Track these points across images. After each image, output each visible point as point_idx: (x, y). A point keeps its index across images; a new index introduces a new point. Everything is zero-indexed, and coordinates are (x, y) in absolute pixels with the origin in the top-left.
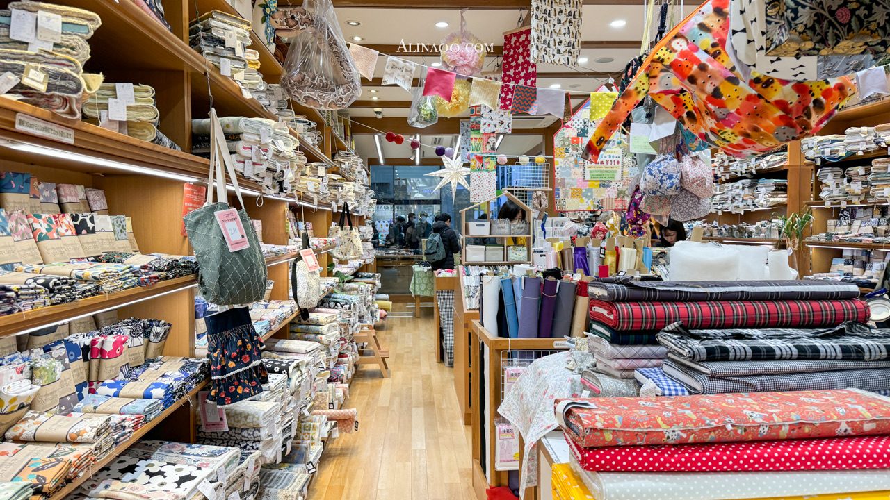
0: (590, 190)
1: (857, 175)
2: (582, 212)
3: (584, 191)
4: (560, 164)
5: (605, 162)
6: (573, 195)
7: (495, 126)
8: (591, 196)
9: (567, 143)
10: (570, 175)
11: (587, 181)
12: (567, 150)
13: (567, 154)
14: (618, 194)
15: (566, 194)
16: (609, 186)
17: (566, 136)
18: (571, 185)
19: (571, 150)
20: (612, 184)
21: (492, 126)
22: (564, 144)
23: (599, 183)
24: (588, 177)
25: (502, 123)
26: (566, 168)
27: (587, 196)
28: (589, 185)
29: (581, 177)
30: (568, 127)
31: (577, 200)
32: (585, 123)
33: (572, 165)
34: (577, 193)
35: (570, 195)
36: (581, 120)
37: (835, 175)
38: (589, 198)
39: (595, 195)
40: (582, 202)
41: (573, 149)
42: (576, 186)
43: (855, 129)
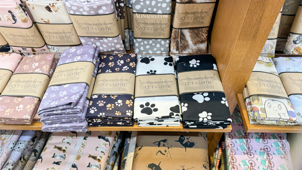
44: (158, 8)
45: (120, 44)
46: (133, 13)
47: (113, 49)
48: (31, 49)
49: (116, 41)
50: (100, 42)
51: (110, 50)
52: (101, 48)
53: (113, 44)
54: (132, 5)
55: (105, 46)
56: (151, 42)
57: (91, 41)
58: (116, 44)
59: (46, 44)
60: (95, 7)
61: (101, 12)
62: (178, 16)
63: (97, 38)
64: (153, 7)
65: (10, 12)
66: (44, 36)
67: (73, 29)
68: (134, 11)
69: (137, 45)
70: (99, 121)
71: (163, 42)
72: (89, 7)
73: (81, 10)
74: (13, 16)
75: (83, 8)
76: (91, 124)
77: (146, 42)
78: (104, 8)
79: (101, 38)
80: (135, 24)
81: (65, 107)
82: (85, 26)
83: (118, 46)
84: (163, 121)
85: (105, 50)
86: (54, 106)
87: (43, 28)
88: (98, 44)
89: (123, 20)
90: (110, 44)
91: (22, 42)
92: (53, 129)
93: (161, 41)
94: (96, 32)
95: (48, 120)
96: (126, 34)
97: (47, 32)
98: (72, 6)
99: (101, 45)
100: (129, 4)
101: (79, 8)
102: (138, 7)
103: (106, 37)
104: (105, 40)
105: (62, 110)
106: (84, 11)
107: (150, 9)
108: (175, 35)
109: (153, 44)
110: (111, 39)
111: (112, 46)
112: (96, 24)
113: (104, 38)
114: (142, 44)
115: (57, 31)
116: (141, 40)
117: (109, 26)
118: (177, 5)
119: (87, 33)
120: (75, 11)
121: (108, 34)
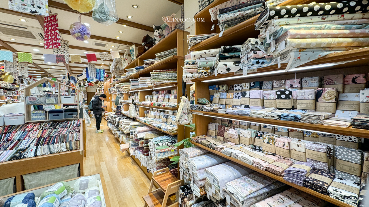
44: (352, 160)
45: (326, 167)
46: (337, 159)
47: (322, 168)
48: (283, 157)
49: (324, 165)
50: (316, 164)
51: (320, 168)
52: (316, 166)
53: (322, 166)
54: (336, 156)
55: (318, 166)
56: (346, 175)
57: (311, 162)
58: (324, 166)
59: (290, 158)
60: (318, 148)
61: (320, 151)
62: (365, 166)
63: (315, 161)
64: (349, 159)
65: (284, 143)
66: (291, 155)
67: (305, 155)
68: (337, 158)
69: (337, 173)
70: (309, 184)
71: (355, 177)
72: (315, 147)
73: (312, 148)
74: (284, 144)
75: (312, 147)
76: (305, 185)
77: (343, 174)
78: (322, 150)
79: (317, 161)
80: (337, 164)
81: (296, 172)
82: (311, 154)
83: (325, 168)
84: (345, 199)
85: (318, 168)
86: (293, 170)
87: (292, 151)
88: (315, 164)
89: (330, 160)
90: (321, 166)
91: (281, 153)
92: (288, 179)
93: (354, 176)
94: (315, 158)
95: (287, 175)
96: (331, 168)
97: (293, 153)
98: (308, 146)
99: (316, 165)
100: (335, 155)
101: (311, 147)
102: (340, 157)
103: (319, 162)
104: (319, 163)
105: (295, 173)
106: (313, 148)
107: (347, 159)
108: (364, 176)
109: (348, 176)
110: (322, 163)
111: (322, 167)
112: (316, 155)
113: (318, 162)
114: (340, 174)
115: (298, 154)
116: (340, 172)
117: (322, 157)
118: (365, 161)
119: (311, 157)
120: (309, 148)
121: (321, 160)
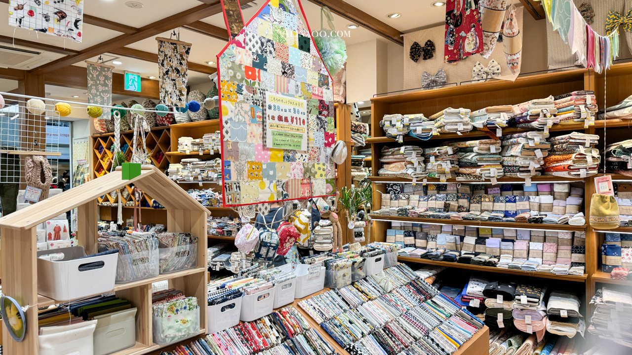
0: (272, 166)
1: (446, 153)
2: (260, 205)
3: (264, 167)
4: (230, 115)
5: (289, 119)
6: (252, 176)
7: (47, 18)
8: (274, 176)
9: (239, 76)
10: (245, 138)
11: (268, 149)
12: (239, 91)
13: (241, 97)
14: (305, 173)
15: (240, 173)
16: (294, 160)
17: (237, 62)
18: (248, 155)
19: (245, 92)
20: (298, 155)
21: (38, 17)
22: (235, 76)
23: (281, 154)
24: (269, 144)
25: (62, 16)
26: (239, 122)
27: (268, 177)
28: (271, 157)
29: (260, 142)
30: (239, 44)
31: (256, 183)
32: (262, 44)
33: (248, 119)
34: (256, 172)
35: (246, 174)
36: (257, 38)
37: (418, 154)
38: (271, 179)
39: (279, 174)
40: (262, 186)
41: (248, 88)
42: (253, 159)
43: (450, 110)
